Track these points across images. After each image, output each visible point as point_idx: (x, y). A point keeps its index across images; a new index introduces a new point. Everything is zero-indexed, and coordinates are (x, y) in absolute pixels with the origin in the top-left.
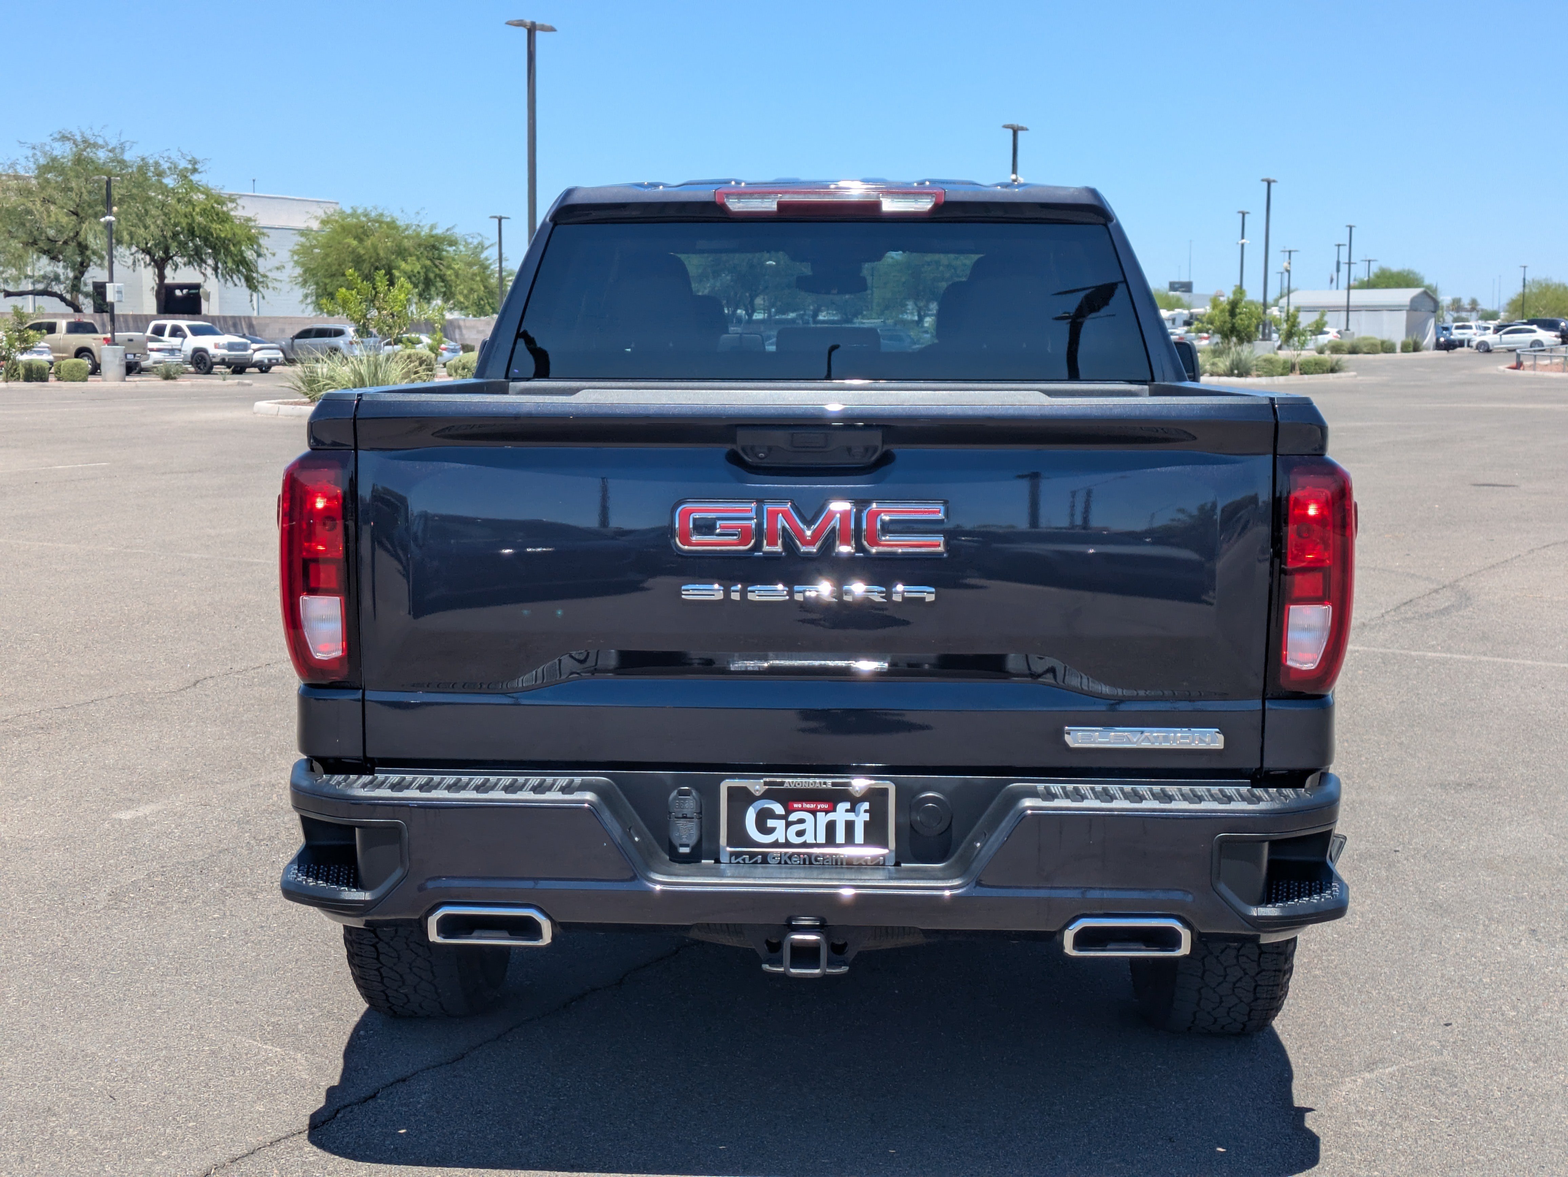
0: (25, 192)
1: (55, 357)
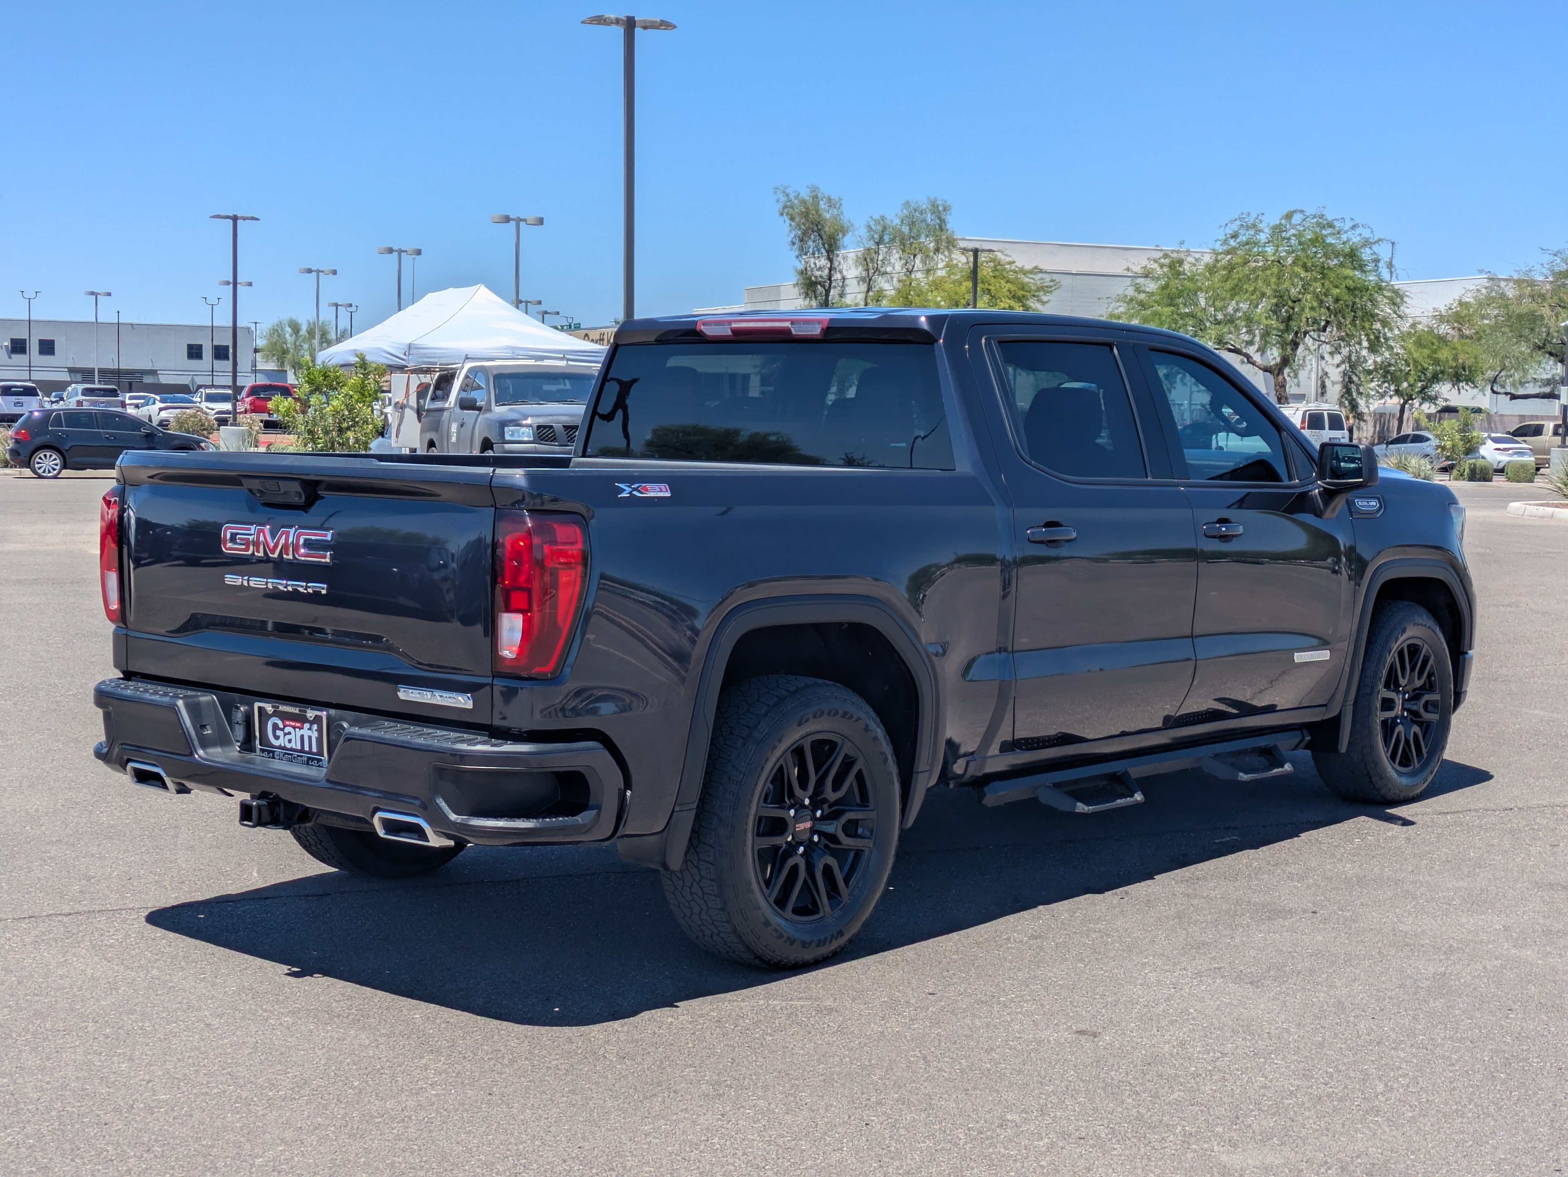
0: (1538, 297)
1: (1536, 459)
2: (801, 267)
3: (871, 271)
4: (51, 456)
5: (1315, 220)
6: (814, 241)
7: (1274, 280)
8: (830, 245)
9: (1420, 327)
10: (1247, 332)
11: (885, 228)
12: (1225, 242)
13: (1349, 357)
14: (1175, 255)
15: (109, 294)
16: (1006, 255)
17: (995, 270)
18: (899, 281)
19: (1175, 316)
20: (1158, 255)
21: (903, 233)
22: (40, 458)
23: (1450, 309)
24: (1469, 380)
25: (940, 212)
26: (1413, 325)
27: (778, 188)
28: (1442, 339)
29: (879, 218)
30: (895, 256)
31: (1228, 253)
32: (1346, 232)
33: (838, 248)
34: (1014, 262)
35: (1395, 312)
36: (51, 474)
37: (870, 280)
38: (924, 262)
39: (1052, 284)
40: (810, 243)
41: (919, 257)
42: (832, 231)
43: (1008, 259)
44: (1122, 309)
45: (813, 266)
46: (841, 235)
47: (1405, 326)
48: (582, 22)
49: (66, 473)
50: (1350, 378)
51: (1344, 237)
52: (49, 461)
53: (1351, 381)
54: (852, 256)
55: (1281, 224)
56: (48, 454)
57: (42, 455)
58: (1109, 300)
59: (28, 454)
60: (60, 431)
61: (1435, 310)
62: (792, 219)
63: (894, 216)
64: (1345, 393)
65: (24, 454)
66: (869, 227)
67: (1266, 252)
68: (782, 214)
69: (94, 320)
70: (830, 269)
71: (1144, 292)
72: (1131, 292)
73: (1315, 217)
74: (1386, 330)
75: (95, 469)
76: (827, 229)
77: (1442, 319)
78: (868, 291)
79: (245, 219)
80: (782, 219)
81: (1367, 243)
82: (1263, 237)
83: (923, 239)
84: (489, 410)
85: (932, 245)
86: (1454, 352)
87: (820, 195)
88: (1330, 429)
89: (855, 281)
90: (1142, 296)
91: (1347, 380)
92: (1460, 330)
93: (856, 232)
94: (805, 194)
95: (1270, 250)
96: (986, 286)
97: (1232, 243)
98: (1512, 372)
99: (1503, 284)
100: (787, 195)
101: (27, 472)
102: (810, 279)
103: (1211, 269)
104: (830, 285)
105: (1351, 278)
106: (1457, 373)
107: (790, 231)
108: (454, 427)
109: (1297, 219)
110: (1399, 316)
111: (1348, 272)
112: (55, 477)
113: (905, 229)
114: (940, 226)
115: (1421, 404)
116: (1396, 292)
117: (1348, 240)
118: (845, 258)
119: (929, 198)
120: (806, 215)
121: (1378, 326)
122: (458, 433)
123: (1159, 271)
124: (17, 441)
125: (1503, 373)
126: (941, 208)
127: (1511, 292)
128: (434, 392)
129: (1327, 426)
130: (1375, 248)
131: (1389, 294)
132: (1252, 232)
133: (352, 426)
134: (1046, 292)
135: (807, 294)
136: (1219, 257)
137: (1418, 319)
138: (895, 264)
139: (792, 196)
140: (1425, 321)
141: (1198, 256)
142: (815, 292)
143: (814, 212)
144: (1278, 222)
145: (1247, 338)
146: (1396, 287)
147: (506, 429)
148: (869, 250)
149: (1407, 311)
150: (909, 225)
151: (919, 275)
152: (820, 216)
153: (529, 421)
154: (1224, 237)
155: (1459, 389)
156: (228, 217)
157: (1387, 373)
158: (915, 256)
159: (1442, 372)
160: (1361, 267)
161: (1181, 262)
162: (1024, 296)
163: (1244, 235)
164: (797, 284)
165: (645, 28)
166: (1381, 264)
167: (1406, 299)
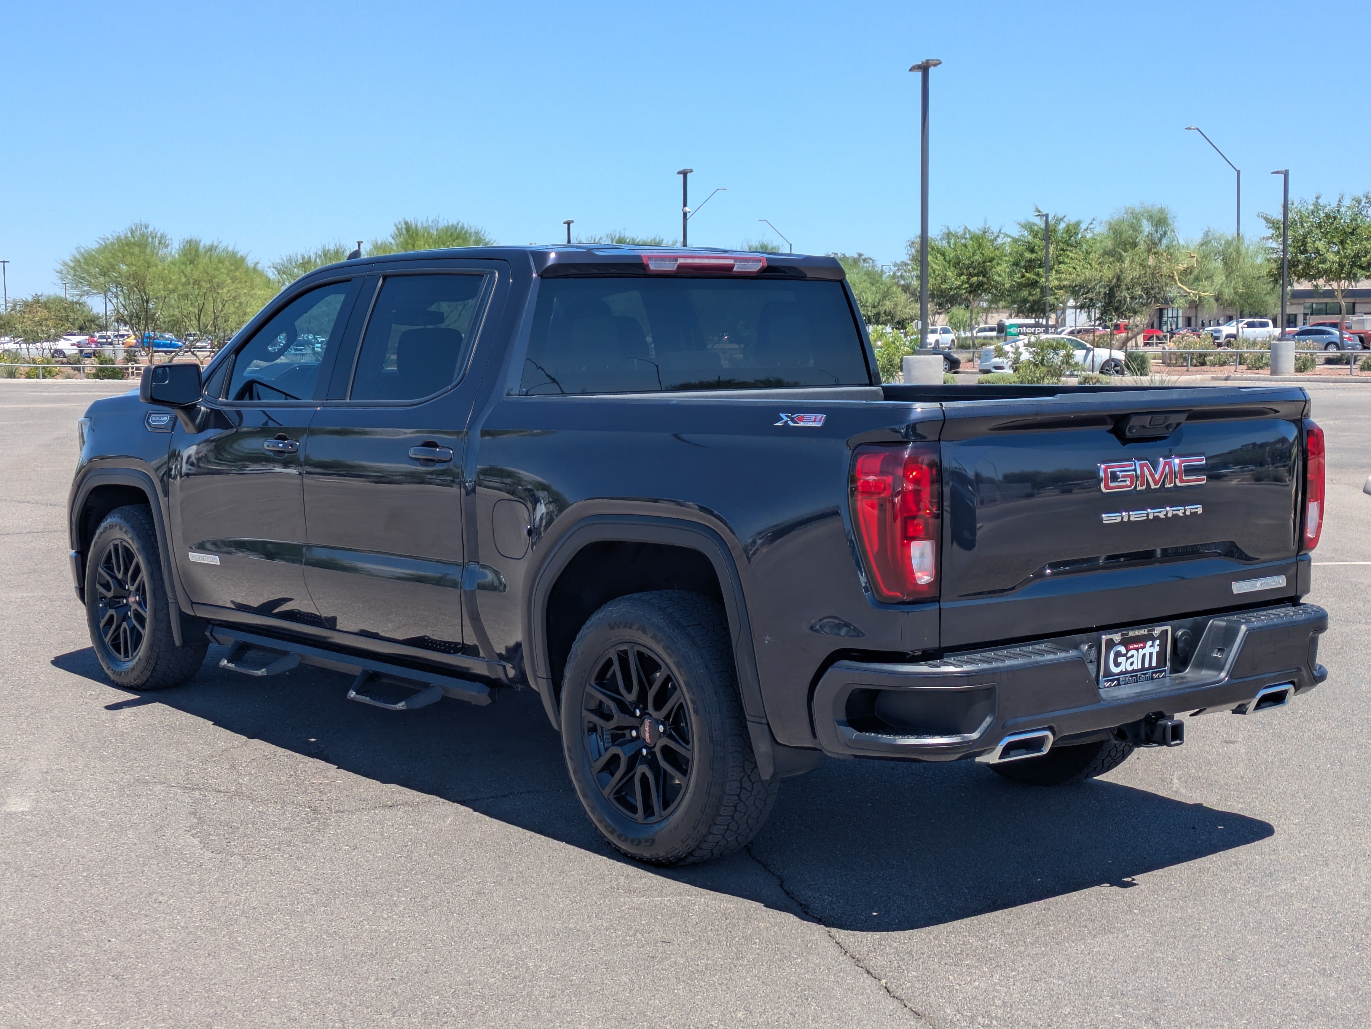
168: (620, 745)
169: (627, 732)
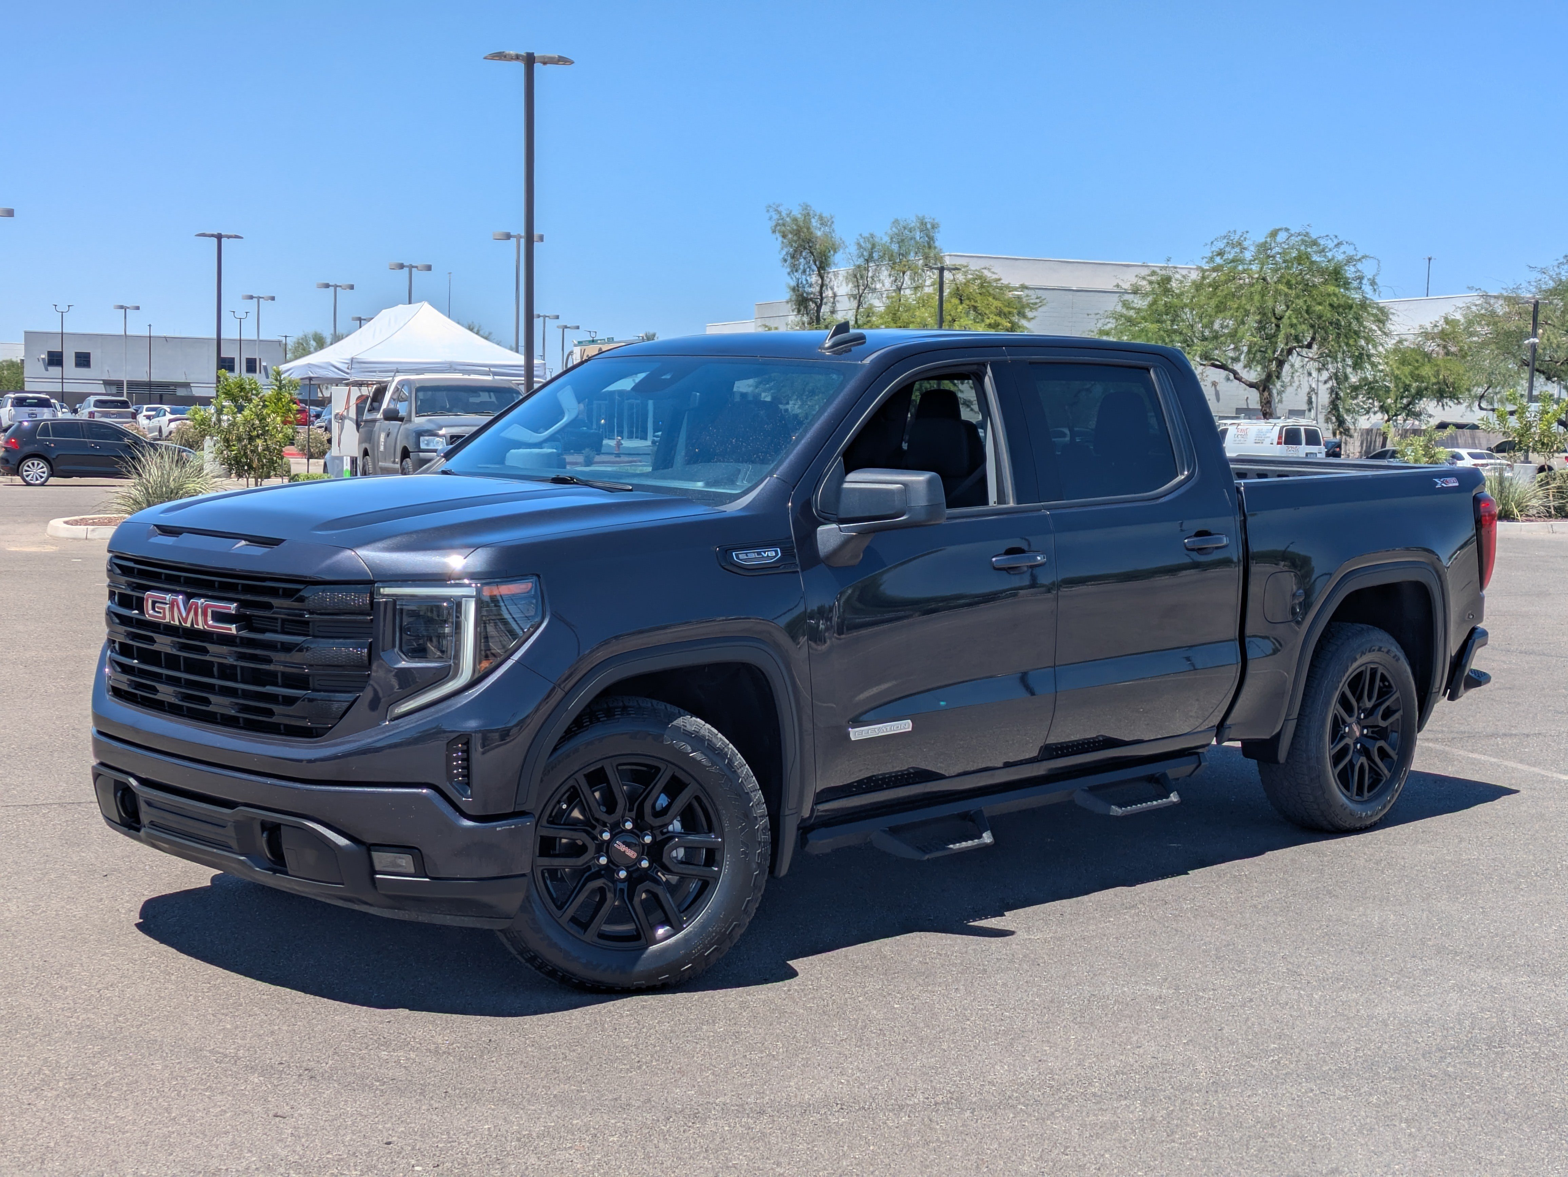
0: (1526, 314)
2: (793, 283)
3: (862, 287)
4: (38, 464)
5: (1300, 238)
6: (805, 258)
7: (1257, 297)
8: (821, 262)
9: (1406, 344)
10: (1234, 349)
11: (873, 246)
12: (1212, 259)
13: (1336, 374)
14: (1163, 272)
15: (138, 308)
16: (994, 273)
17: (982, 286)
18: (888, 297)
19: (1162, 333)
20: (1145, 272)
21: (892, 251)
22: (28, 466)
23: (1436, 326)
24: (1453, 397)
25: (928, 230)
26: (1400, 342)
27: (770, 207)
28: (1428, 356)
29: (868, 235)
30: (884, 274)
31: (1214, 270)
32: (1330, 250)
33: (828, 265)
34: (1000, 280)
35: (1380, 329)
36: (38, 482)
37: (860, 297)
38: (912, 279)
39: (1038, 301)
40: (802, 260)
41: (908, 273)
42: (823, 248)
43: (994, 277)
44: (1110, 326)
45: (804, 282)
46: (832, 252)
47: (1390, 343)
48: (485, 58)
49: (53, 480)
50: (1337, 394)
51: (1329, 255)
52: (36, 469)
53: (1338, 397)
54: (842, 273)
55: (1266, 242)
56: (36, 462)
57: (30, 464)
58: (1098, 316)
59: (16, 462)
60: (47, 440)
61: (1421, 327)
62: (784, 236)
63: (883, 235)
64: (1332, 409)
65: (14, 461)
66: (859, 244)
67: (1251, 269)
68: (774, 232)
69: (123, 333)
70: (822, 286)
71: (1134, 308)
72: (1119, 308)
73: (1299, 234)
74: (1370, 346)
75: (81, 477)
76: (818, 247)
77: (1427, 335)
78: (858, 308)
79: (229, 237)
80: (774, 236)
81: (1350, 260)
82: (1248, 255)
83: (912, 257)
84: (410, 421)
85: (921, 262)
86: (1436, 369)
87: (811, 213)
88: (1308, 443)
89: (846, 298)
90: (1132, 313)
91: (1334, 396)
92: (1445, 347)
93: (847, 250)
94: (797, 213)
95: (1255, 267)
96: (973, 303)
97: (1218, 260)
98: (1498, 388)
99: (1492, 301)
100: (780, 213)
101: (18, 479)
102: (802, 295)
103: (1198, 287)
104: (822, 300)
105: (1335, 295)
106: (1440, 388)
107: (782, 249)
108: (383, 436)
109: (1281, 237)
110: (1385, 333)
111: (1331, 289)
112: (42, 485)
113: (895, 247)
114: (929, 243)
115: (1405, 421)
116: (1381, 310)
117: (1333, 259)
118: (836, 274)
119: (917, 216)
120: (797, 233)
121: (1362, 342)
122: (385, 442)
123: (1148, 288)
124: (7, 450)
125: (1490, 390)
126: (929, 226)
127: (1500, 308)
128: (371, 404)
129: (1304, 441)
130: (1360, 266)
131: (1375, 311)
132: (1237, 250)
133: (262, 435)
134: (1031, 309)
135: (799, 311)
136: (1207, 273)
137: (1404, 337)
138: (885, 281)
139: (784, 214)
140: (1411, 337)
141: (1184, 272)
142: (806, 308)
143: (805, 230)
144: (1263, 240)
145: (1231, 354)
146: (1381, 305)
147: (422, 438)
148: (859, 266)
149: (1392, 328)
150: (899, 243)
151: (908, 292)
152: (812, 233)
153: (443, 432)
154: (1210, 255)
155: (1443, 405)
156: (212, 236)
157: (1372, 389)
158: (904, 273)
159: (1426, 389)
160: (1346, 285)
161: (1168, 279)
162: (1010, 313)
163: (1230, 252)
164: (791, 300)
165: (545, 63)
166: (1365, 281)
167: (1391, 316)
168: (1378, 726)
169: (1370, 734)
